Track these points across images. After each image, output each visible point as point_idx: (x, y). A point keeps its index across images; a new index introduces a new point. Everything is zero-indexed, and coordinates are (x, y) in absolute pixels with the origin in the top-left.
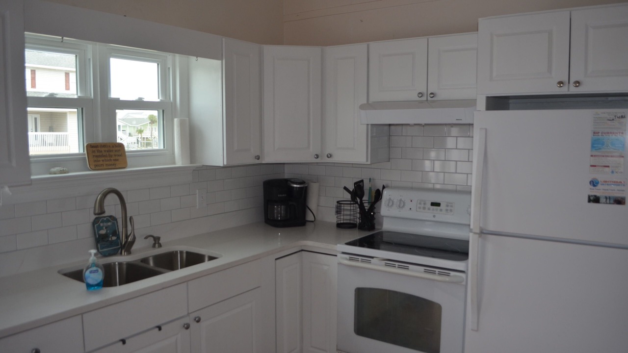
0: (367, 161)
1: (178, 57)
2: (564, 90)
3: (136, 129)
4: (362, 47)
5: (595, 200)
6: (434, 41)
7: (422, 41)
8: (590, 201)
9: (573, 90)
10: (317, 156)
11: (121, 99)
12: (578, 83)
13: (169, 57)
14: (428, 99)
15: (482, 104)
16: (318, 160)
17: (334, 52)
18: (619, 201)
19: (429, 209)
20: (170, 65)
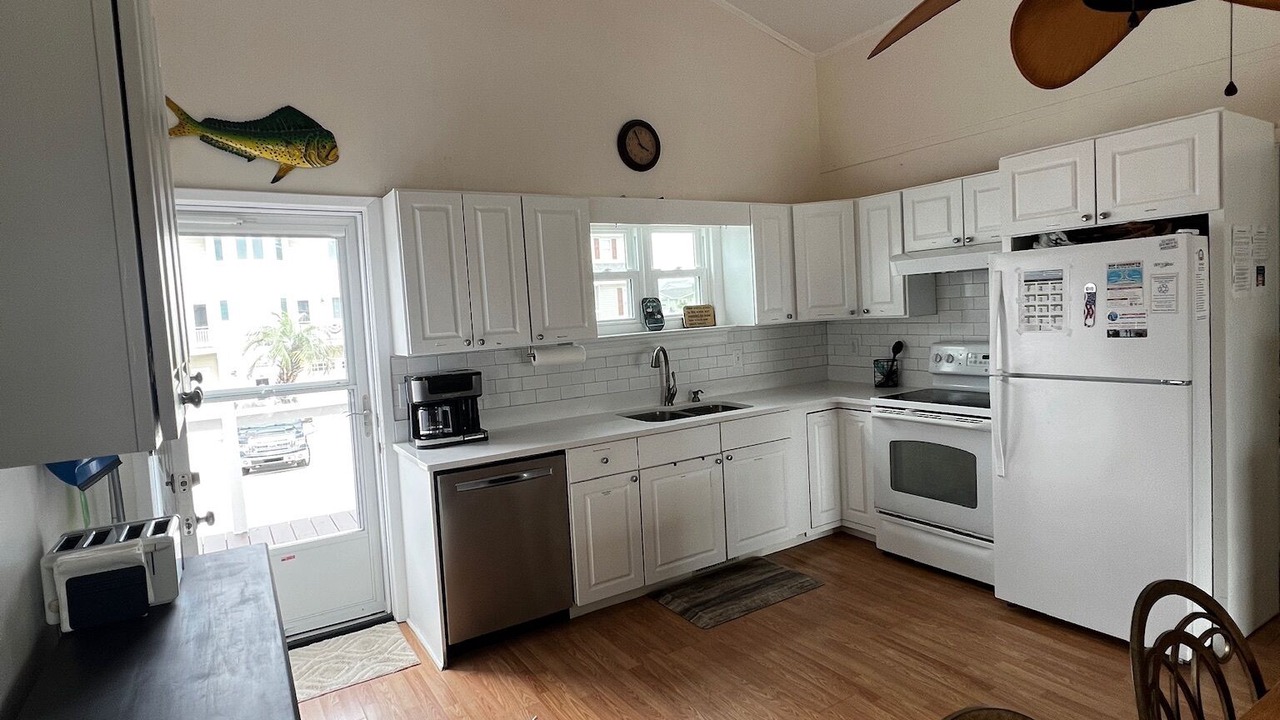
0: (906, 314)
1: (711, 228)
2: (1091, 224)
3: (679, 303)
4: (896, 195)
5: (1116, 334)
6: (969, 181)
7: (957, 182)
8: (1109, 336)
9: (1102, 223)
10: (853, 313)
11: (662, 270)
12: (1105, 215)
13: (703, 228)
14: (966, 243)
15: (1007, 246)
16: (855, 317)
17: (865, 203)
18: (1141, 334)
19: (981, 363)
20: (704, 234)
